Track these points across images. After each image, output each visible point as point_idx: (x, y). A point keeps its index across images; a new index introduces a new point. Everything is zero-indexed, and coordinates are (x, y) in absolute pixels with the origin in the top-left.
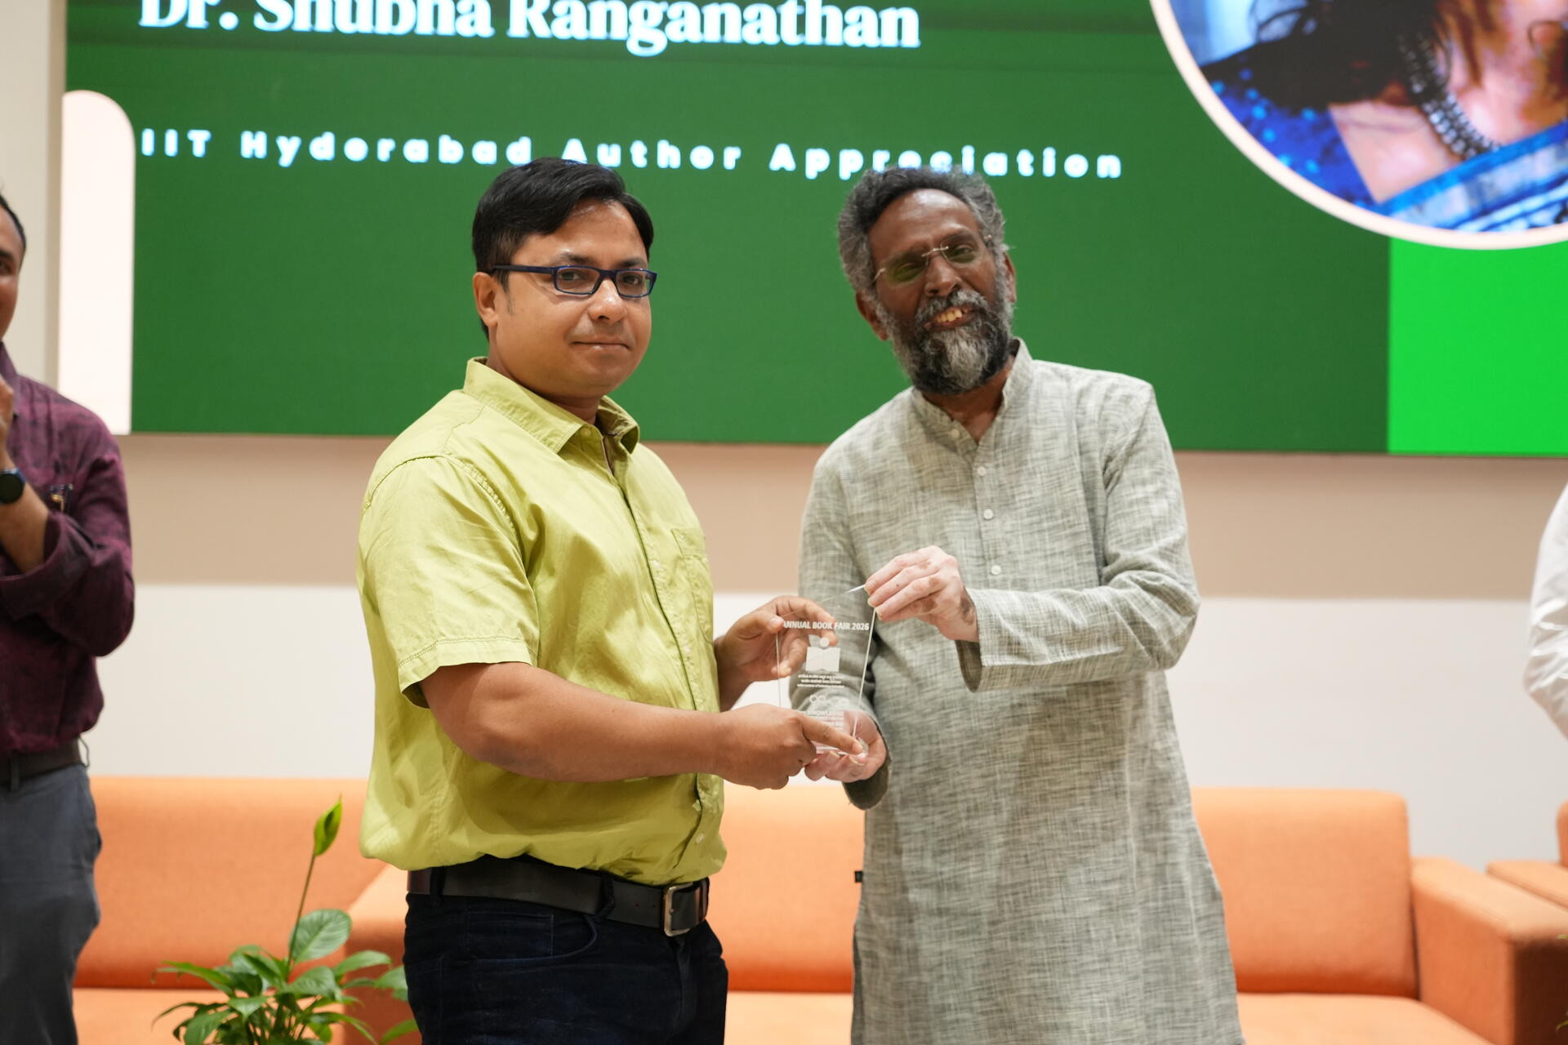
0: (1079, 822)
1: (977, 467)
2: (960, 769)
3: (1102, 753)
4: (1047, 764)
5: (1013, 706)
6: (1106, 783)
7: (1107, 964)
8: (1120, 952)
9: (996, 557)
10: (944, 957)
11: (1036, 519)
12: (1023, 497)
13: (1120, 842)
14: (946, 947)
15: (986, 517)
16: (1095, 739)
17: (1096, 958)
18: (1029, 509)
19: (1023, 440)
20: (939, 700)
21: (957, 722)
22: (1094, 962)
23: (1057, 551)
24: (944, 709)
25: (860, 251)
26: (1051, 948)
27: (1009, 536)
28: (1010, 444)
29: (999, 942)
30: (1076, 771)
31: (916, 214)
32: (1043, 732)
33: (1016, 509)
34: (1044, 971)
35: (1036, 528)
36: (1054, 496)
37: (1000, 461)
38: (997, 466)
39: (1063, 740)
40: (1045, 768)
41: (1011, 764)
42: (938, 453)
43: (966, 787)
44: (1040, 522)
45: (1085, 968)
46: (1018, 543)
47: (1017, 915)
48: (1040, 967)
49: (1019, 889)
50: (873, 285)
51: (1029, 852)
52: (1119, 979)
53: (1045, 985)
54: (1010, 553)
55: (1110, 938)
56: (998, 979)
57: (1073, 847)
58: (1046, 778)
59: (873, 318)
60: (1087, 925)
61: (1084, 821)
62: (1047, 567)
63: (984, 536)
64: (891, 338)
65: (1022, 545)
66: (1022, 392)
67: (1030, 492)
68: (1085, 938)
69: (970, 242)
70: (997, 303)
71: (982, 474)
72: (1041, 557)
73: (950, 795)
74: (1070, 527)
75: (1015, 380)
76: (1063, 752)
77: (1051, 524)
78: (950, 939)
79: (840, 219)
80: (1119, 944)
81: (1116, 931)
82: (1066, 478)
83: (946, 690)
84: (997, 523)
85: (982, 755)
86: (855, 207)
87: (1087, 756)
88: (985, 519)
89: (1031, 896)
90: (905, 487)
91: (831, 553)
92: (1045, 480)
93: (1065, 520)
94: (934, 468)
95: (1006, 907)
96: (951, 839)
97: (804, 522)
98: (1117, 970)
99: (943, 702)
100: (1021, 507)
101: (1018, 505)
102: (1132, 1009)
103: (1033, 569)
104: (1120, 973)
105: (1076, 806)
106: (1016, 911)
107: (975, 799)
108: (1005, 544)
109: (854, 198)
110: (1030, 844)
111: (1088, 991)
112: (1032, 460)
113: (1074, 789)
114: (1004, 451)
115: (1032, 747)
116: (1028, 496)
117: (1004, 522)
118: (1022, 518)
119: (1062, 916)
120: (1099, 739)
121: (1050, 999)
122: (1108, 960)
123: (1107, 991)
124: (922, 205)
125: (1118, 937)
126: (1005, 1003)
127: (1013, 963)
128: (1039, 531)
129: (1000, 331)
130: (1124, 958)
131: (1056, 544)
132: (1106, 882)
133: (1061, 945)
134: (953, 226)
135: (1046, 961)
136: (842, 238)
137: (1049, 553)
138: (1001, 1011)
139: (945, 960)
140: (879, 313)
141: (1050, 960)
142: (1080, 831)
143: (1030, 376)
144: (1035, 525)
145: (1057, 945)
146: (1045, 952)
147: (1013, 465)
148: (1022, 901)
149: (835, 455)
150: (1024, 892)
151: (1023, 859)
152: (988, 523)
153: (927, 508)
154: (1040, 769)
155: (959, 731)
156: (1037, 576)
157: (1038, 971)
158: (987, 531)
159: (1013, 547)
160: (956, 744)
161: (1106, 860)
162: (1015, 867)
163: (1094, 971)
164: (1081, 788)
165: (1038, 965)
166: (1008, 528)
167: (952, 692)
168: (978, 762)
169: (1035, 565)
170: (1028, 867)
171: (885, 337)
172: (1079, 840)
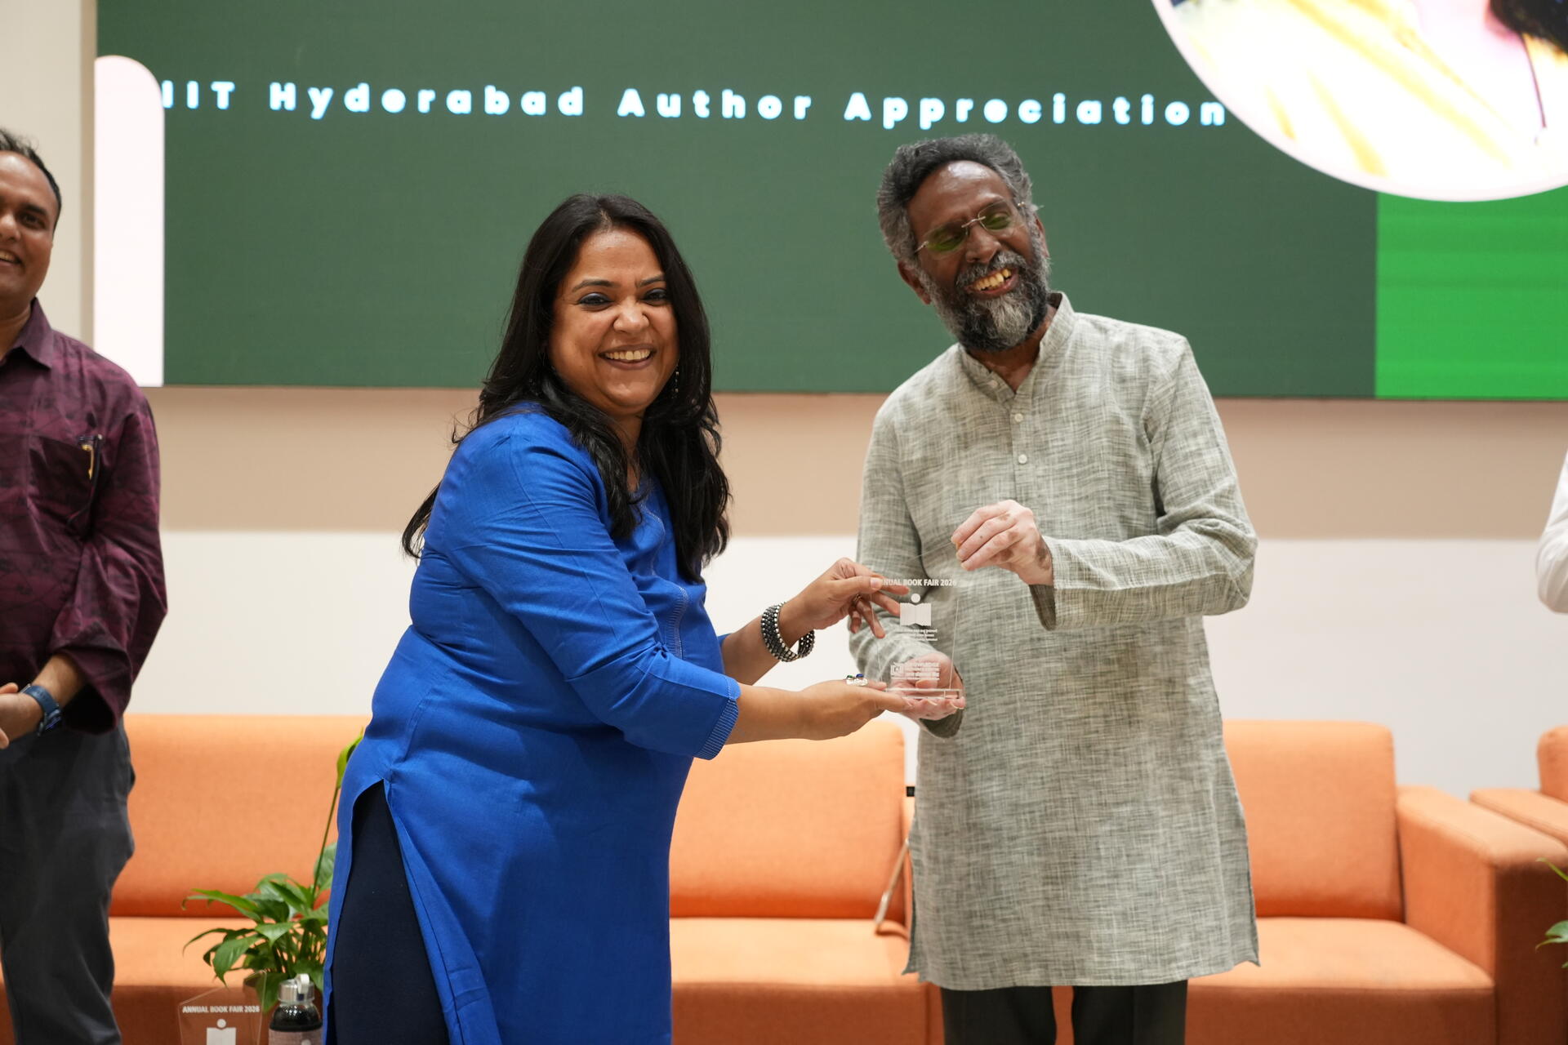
0: (1093, 748)
1: (1014, 414)
2: (985, 696)
3: (1116, 685)
4: (1062, 694)
5: (1032, 640)
6: (1118, 713)
7: (1115, 880)
8: (1131, 870)
9: (1026, 500)
10: (971, 867)
11: (1066, 465)
12: (1055, 444)
13: (1133, 768)
14: (973, 859)
15: (1021, 462)
16: (1110, 672)
17: (1105, 874)
18: (1061, 455)
19: (1057, 389)
20: (970, 632)
21: (983, 653)
22: (1103, 877)
23: (1083, 495)
24: (974, 640)
25: (900, 225)
26: (1063, 863)
27: (1040, 480)
28: (1046, 392)
29: (1016, 856)
30: (1091, 701)
31: (950, 187)
32: (1059, 665)
33: (1048, 455)
34: (1058, 884)
35: (1066, 473)
36: (1084, 444)
37: (1037, 409)
38: (1034, 413)
39: (1079, 672)
40: (1060, 698)
41: (1030, 693)
42: (980, 400)
43: (991, 713)
44: (1070, 468)
45: (1094, 883)
46: (1048, 487)
47: (1033, 832)
48: (1054, 880)
49: (1036, 808)
50: (915, 255)
51: (1044, 774)
52: (1128, 894)
53: (1057, 897)
54: (1040, 496)
55: (1120, 856)
56: (1016, 890)
57: (1086, 770)
58: (1061, 707)
59: (916, 284)
60: (1097, 843)
61: (1097, 748)
62: (1074, 511)
63: (1017, 479)
64: (934, 302)
65: (1052, 489)
66: (1061, 343)
67: (1063, 440)
68: (1095, 854)
69: (1003, 210)
70: (1034, 261)
71: (1018, 420)
72: (1069, 501)
73: (977, 720)
74: (1094, 472)
75: (1055, 332)
76: (1078, 683)
77: (1079, 470)
78: (977, 851)
79: (878, 196)
80: (1129, 864)
81: (1126, 850)
82: (1094, 426)
83: (976, 623)
84: (1031, 467)
85: (1004, 684)
86: (893, 184)
87: (1102, 687)
88: (1019, 464)
89: (1047, 815)
90: (949, 434)
91: (886, 497)
92: (1077, 428)
93: (1091, 466)
94: (977, 415)
95: (1023, 824)
96: (978, 760)
97: (865, 469)
98: (1126, 886)
99: (973, 635)
100: (1054, 453)
101: (1051, 451)
102: (1141, 923)
103: (1061, 512)
104: (1129, 889)
105: (1090, 733)
106: (1032, 828)
107: (998, 724)
108: (1036, 487)
109: (891, 174)
110: (1046, 767)
111: (1096, 904)
112: (1066, 409)
113: (1089, 717)
114: (1040, 399)
115: (1049, 678)
116: (1060, 443)
117: (1036, 466)
118: (1053, 463)
119: (1075, 834)
120: (1114, 671)
121: (1061, 909)
122: (1116, 876)
123: (1115, 905)
124: (957, 178)
125: (1128, 856)
126: (1022, 912)
127: (1029, 876)
128: (1068, 477)
129: (1039, 288)
130: (1134, 876)
131: (1083, 489)
132: (1118, 804)
133: (1073, 860)
134: (988, 195)
135: (1059, 874)
136: (882, 213)
137: (1076, 497)
138: (1019, 919)
139: (972, 872)
140: (923, 279)
141: (1063, 874)
142: (1093, 756)
143: (1070, 327)
144: (1065, 471)
145: (1069, 860)
146: (1058, 866)
147: (1049, 413)
148: (1038, 819)
149: (891, 407)
150: (1040, 811)
151: (1039, 781)
152: (1021, 467)
153: (968, 453)
154: (1056, 698)
155: (986, 661)
156: (1063, 518)
157: (1052, 883)
158: (1020, 475)
159: (1043, 491)
160: (982, 673)
161: (1118, 783)
162: (1032, 787)
163: (1103, 886)
164: (1095, 717)
165: (1052, 878)
166: (1040, 472)
167: (981, 625)
168: (1000, 690)
169: (1063, 508)
170: (1043, 788)
171: (928, 301)
172: (1092, 764)
